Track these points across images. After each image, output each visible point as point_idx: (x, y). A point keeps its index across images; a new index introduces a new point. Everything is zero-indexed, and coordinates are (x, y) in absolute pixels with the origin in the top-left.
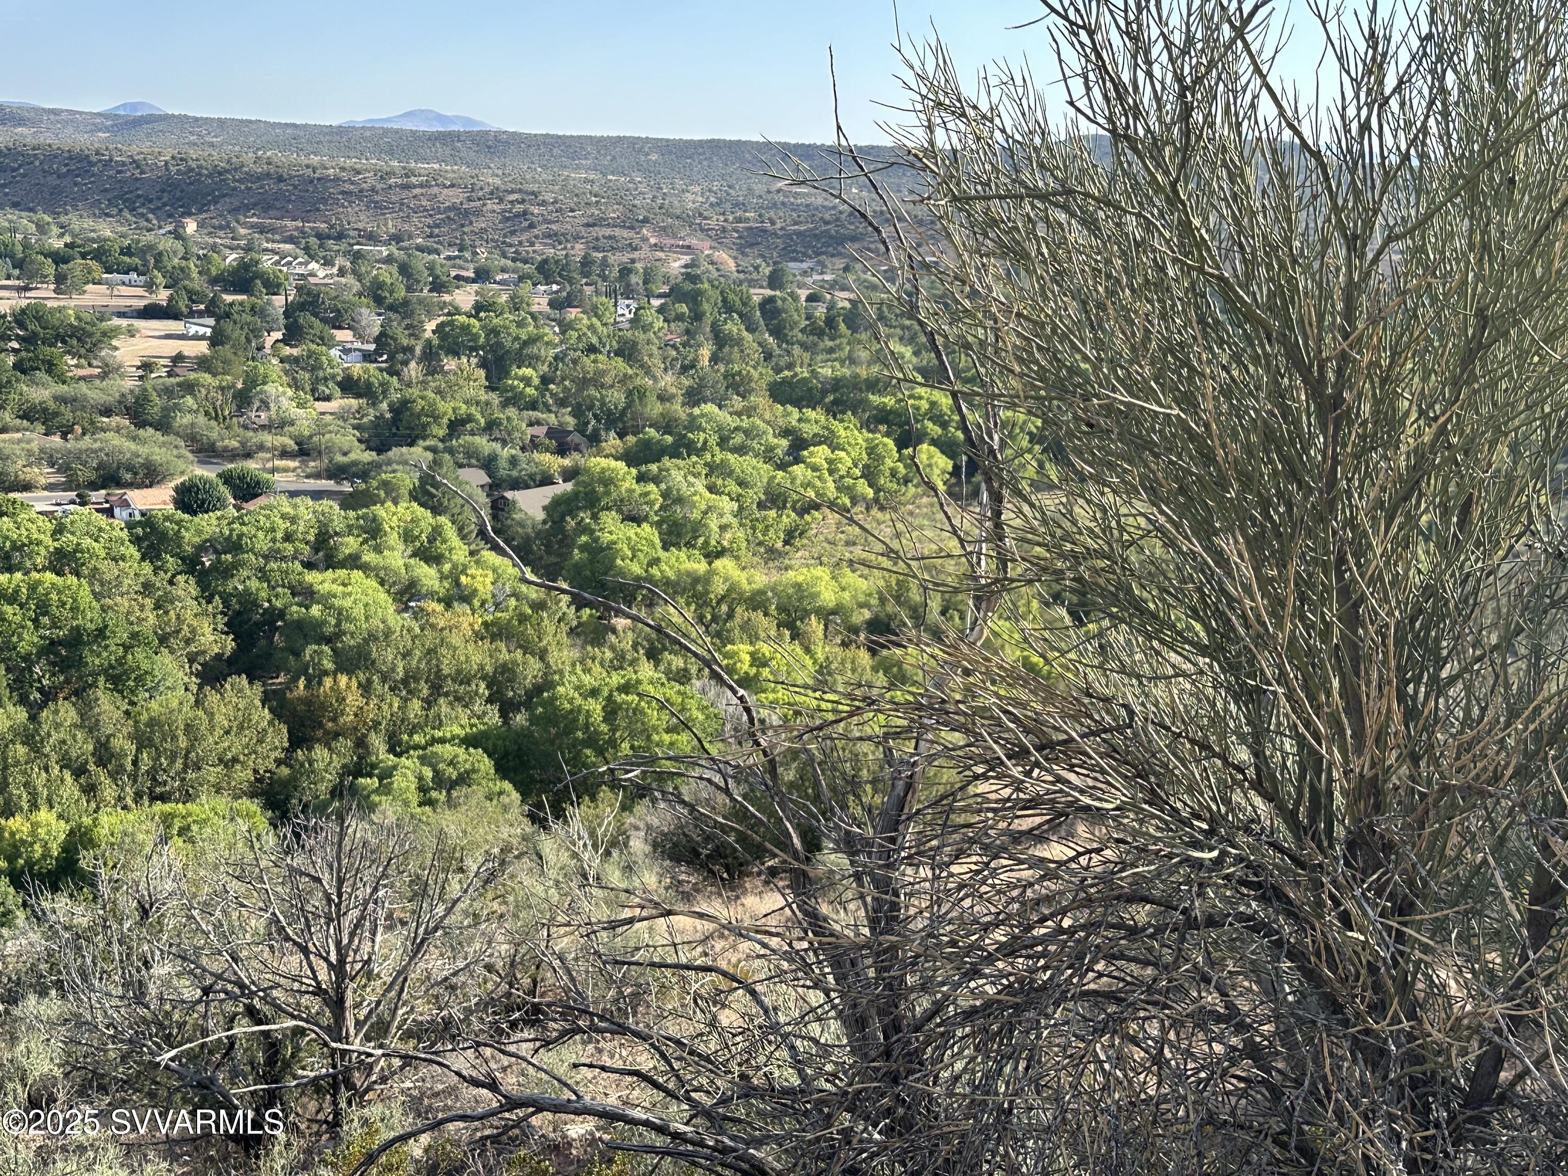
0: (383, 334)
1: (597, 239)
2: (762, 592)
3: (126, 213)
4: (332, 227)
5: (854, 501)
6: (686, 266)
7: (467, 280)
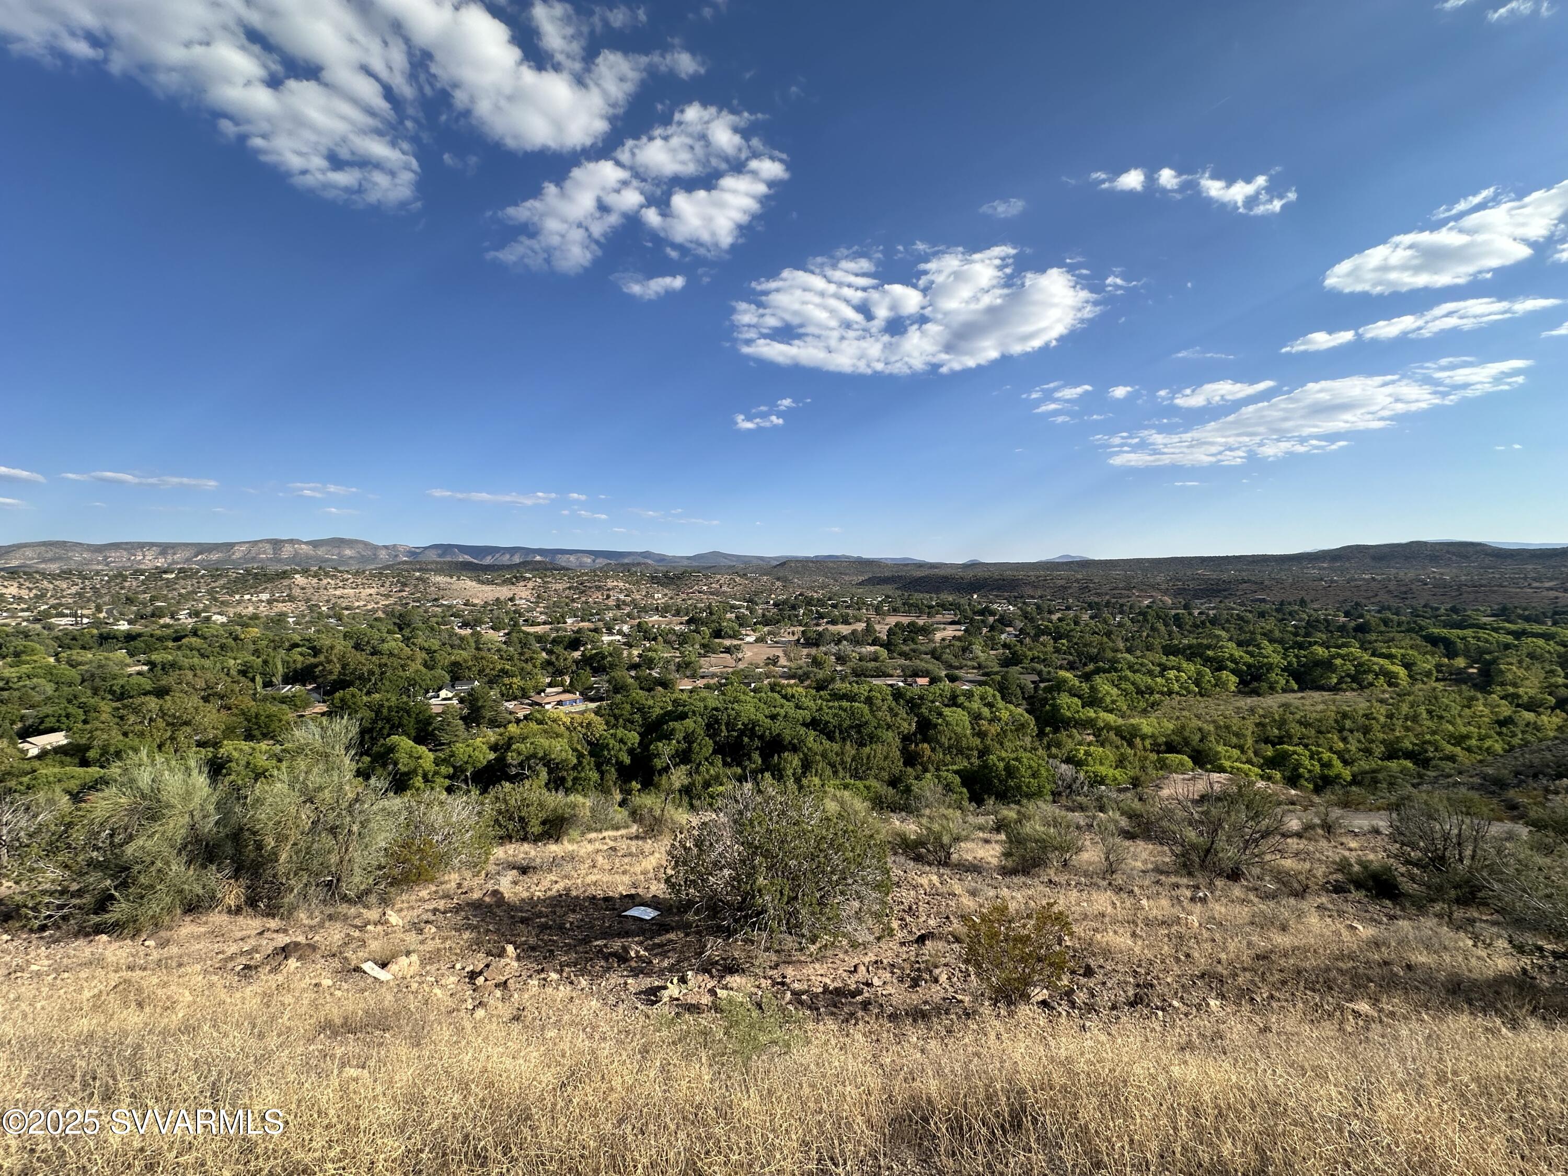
0: (1021, 628)
3: (957, 593)
4: (1019, 594)
5: (1188, 693)
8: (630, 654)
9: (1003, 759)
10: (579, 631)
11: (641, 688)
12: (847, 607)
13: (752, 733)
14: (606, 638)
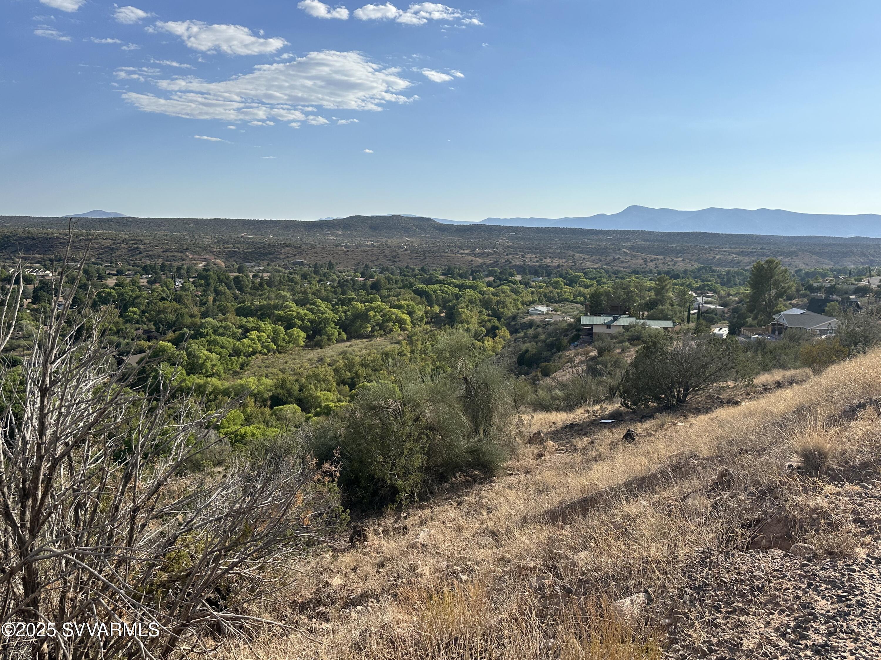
0: (76, 297)
1: (168, 257)
2: (227, 389)
4: (56, 256)
5: (269, 351)
6: (204, 266)
7: (113, 275)
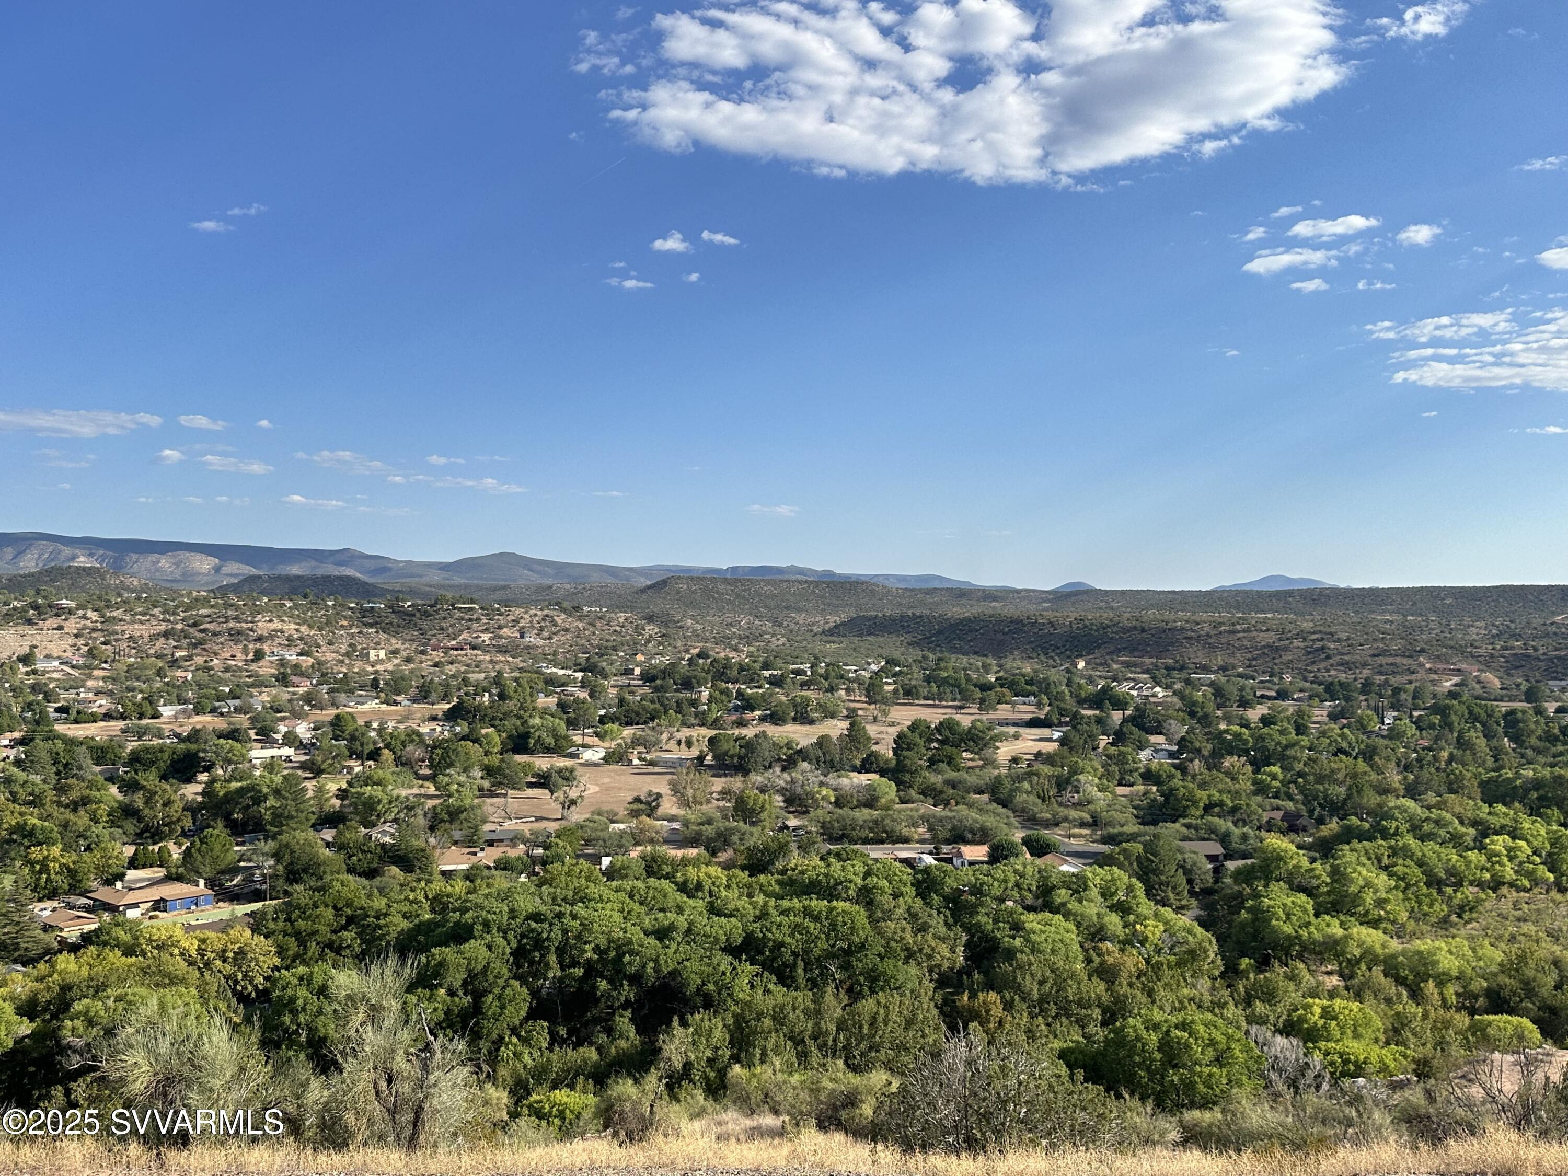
0: (1183, 738)
3: (1042, 657)
5: (1534, 885)
6: (1456, 685)
7: (1269, 698)
8: (320, 790)
9: (1156, 1027)
10: (195, 735)
11: (351, 870)
12: (805, 685)
13: (617, 973)
14: (259, 754)
